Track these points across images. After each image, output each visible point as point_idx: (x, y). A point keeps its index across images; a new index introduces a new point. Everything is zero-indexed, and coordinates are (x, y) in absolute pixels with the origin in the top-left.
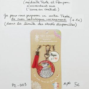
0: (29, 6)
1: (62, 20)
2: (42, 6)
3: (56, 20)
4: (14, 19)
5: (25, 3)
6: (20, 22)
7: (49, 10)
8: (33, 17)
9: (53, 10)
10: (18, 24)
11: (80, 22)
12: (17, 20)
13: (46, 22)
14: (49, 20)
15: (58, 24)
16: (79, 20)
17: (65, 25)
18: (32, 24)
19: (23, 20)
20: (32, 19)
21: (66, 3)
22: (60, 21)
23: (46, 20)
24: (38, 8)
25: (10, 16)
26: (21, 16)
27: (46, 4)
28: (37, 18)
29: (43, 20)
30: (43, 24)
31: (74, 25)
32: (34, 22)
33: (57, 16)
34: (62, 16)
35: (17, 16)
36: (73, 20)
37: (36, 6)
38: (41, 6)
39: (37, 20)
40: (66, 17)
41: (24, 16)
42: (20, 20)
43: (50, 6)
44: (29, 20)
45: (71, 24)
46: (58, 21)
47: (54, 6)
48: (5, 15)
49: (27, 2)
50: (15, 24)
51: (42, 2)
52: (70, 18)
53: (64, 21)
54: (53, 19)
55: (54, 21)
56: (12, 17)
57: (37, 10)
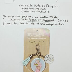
0: (24, 9)
1: (51, 20)
2: (35, 9)
3: (46, 20)
4: (11, 20)
5: (20, 6)
6: (16, 22)
7: (41, 12)
8: (27, 18)
9: (44, 12)
10: (14, 24)
11: (66, 22)
12: (14, 20)
13: (38, 22)
14: (41, 21)
15: (48, 24)
16: (65, 21)
17: (54, 24)
18: (26, 23)
19: (19, 20)
20: (26, 20)
21: (54, 6)
22: (49, 21)
23: (38, 20)
24: (31, 10)
25: (8, 17)
26: (17, 17)
27: (38, 7)
28: (30, 18)
29: (35, 20)
30: (35, 24)
31: (61, 25)
32: (28, 22)
33: (47, 17)
34: (52, 17)
35: (13, 17)
36: (61, 21)
37: (30, 9)
38: (33, 9)
39: (30, 21)
40: (54, 18)
41: (20, 17)
42: (16, 20)
43: (41, 9)
44: (23, 20)
45: (59, 24)
46: (48, 21)
47: (44, 9)
48: (4, 16)
49: (22, 6)
50: (12, 23)
51: (35, 5)
52: (58, 19)
53: (53, 21)
54: (43, 20)
55: (44, 21)
56: (9, 18)
57: (30, 12)
